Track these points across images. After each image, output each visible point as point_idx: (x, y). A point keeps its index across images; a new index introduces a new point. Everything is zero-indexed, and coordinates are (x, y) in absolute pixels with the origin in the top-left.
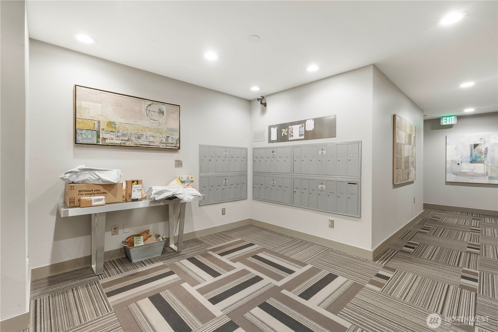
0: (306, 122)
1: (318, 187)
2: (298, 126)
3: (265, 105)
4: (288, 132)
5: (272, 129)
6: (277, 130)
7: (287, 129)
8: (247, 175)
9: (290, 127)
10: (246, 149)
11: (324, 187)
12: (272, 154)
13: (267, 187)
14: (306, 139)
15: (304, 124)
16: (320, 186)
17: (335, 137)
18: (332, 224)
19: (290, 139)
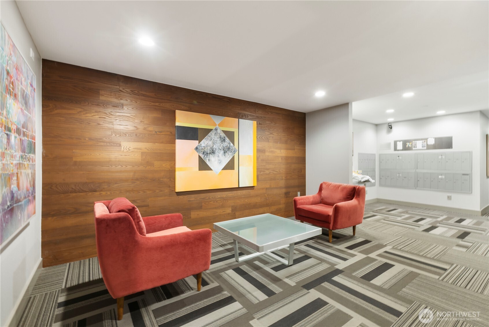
0: (428, 139)
1: (438, 177)
2: (421, 141)
3: (391, 128)
4: (412, 145)
5: (398, 143)
6: (403, 144)
7: (411, 143)
8: (375, 171)
9: (413, 142)
10: (375, 155)
11: (443, 177)
12: (398, 158)
13: (393, 178)
14: (427, 149)
15: (426, 140)
16: (440, 177)
17: (452, 148)
18: (449, 198)
19: (413, 149)
